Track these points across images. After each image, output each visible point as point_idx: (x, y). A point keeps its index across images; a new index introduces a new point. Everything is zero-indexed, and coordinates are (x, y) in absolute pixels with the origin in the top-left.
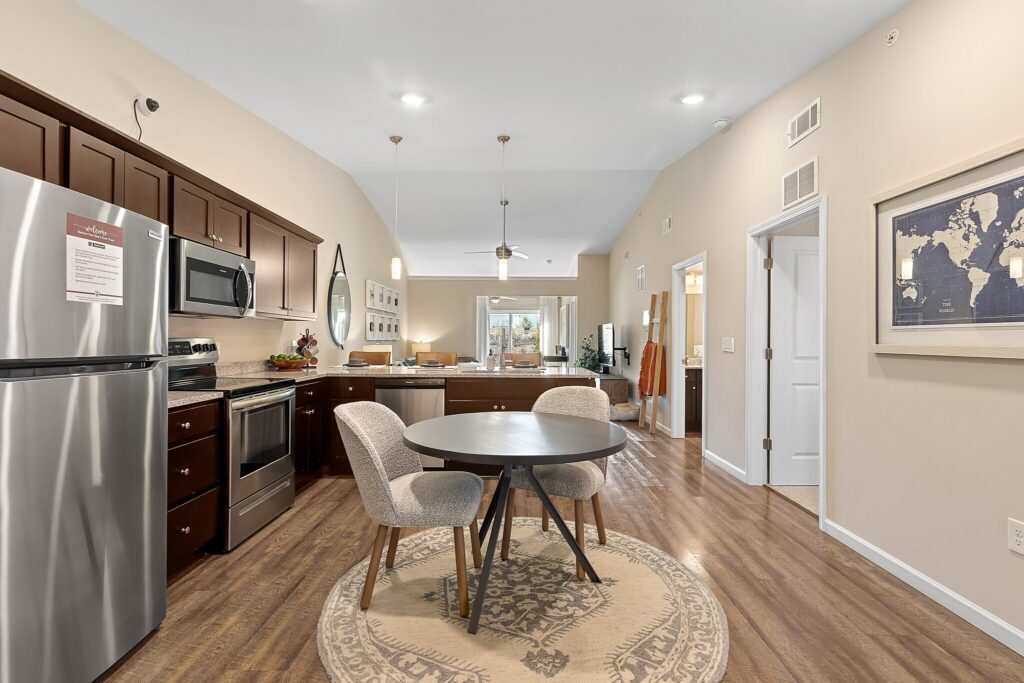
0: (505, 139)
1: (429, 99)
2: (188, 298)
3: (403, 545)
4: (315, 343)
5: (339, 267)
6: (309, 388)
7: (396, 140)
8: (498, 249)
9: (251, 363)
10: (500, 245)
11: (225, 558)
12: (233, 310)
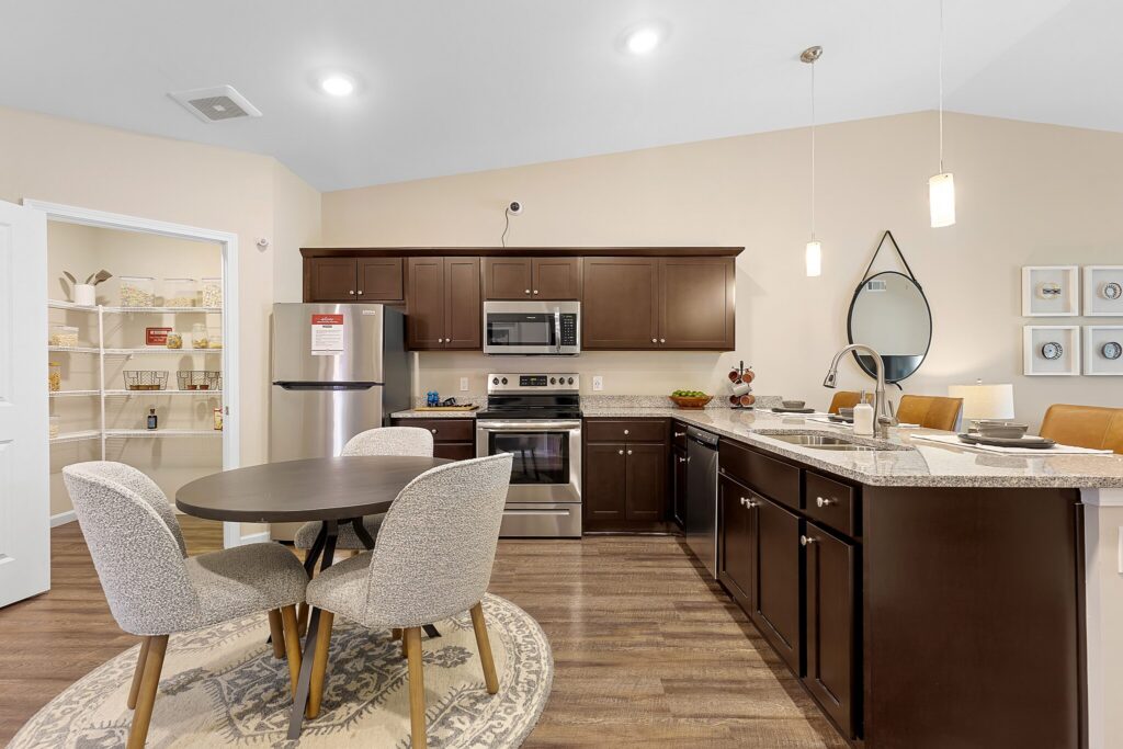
2: (490, 342)
5: (886, 265)
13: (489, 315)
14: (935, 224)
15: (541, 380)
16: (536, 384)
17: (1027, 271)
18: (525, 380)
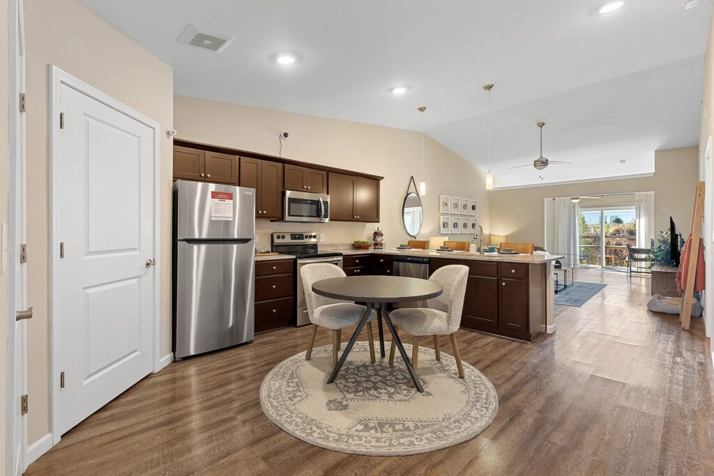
0: (489, 87)
1: (409, 87)
2: (289, 215)
3: (358, 344)
4: (382, 235)
5: (412, 189)
6: (357, 258)
7: (422, 109)
8: (535, 162)
9: (342, 245)
10: (537, 158)
11: (294, 329)
12: (317, 219)
13: (289, 199)
14: (487, 188)
15: (301, 236)
16: (299, 238)
17: (441, 196)
18: (293, 236)
